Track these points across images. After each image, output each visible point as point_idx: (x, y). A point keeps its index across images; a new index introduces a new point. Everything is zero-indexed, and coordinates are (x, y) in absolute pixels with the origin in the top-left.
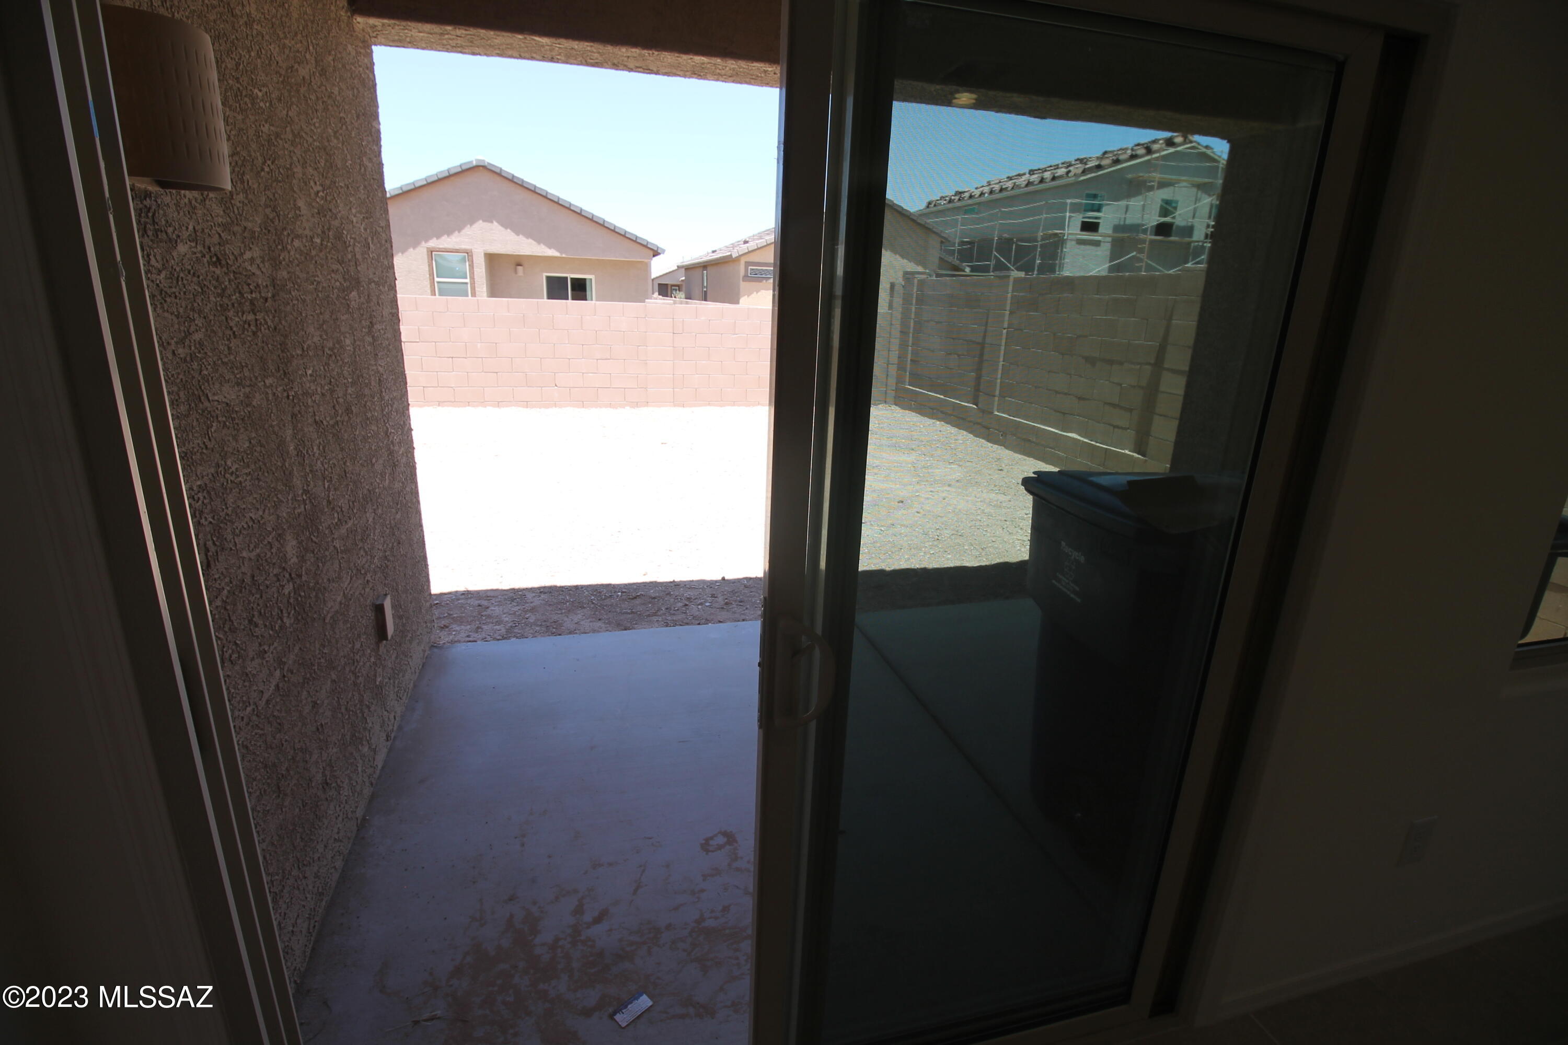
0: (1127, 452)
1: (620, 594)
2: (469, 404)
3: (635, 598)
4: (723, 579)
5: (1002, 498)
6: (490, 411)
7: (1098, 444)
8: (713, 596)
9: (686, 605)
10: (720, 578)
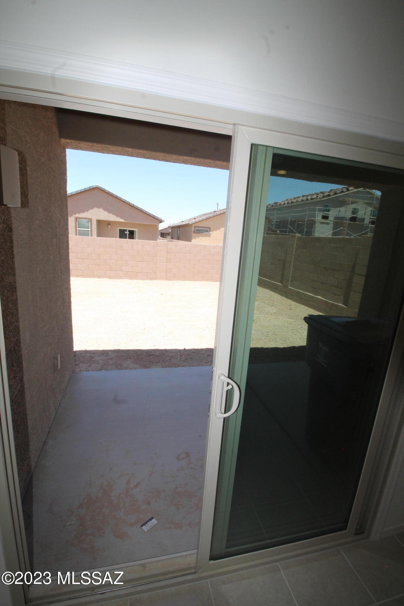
0: (340, 304)
1: (145, 353)
2: (88, 277)
3: (150, 355)
4: (185, 349)
5: (291, 320)
6: (96, 280)
7: (329, 301)
8: (181, 356)
9: (170, 359)
10: (183, 349)
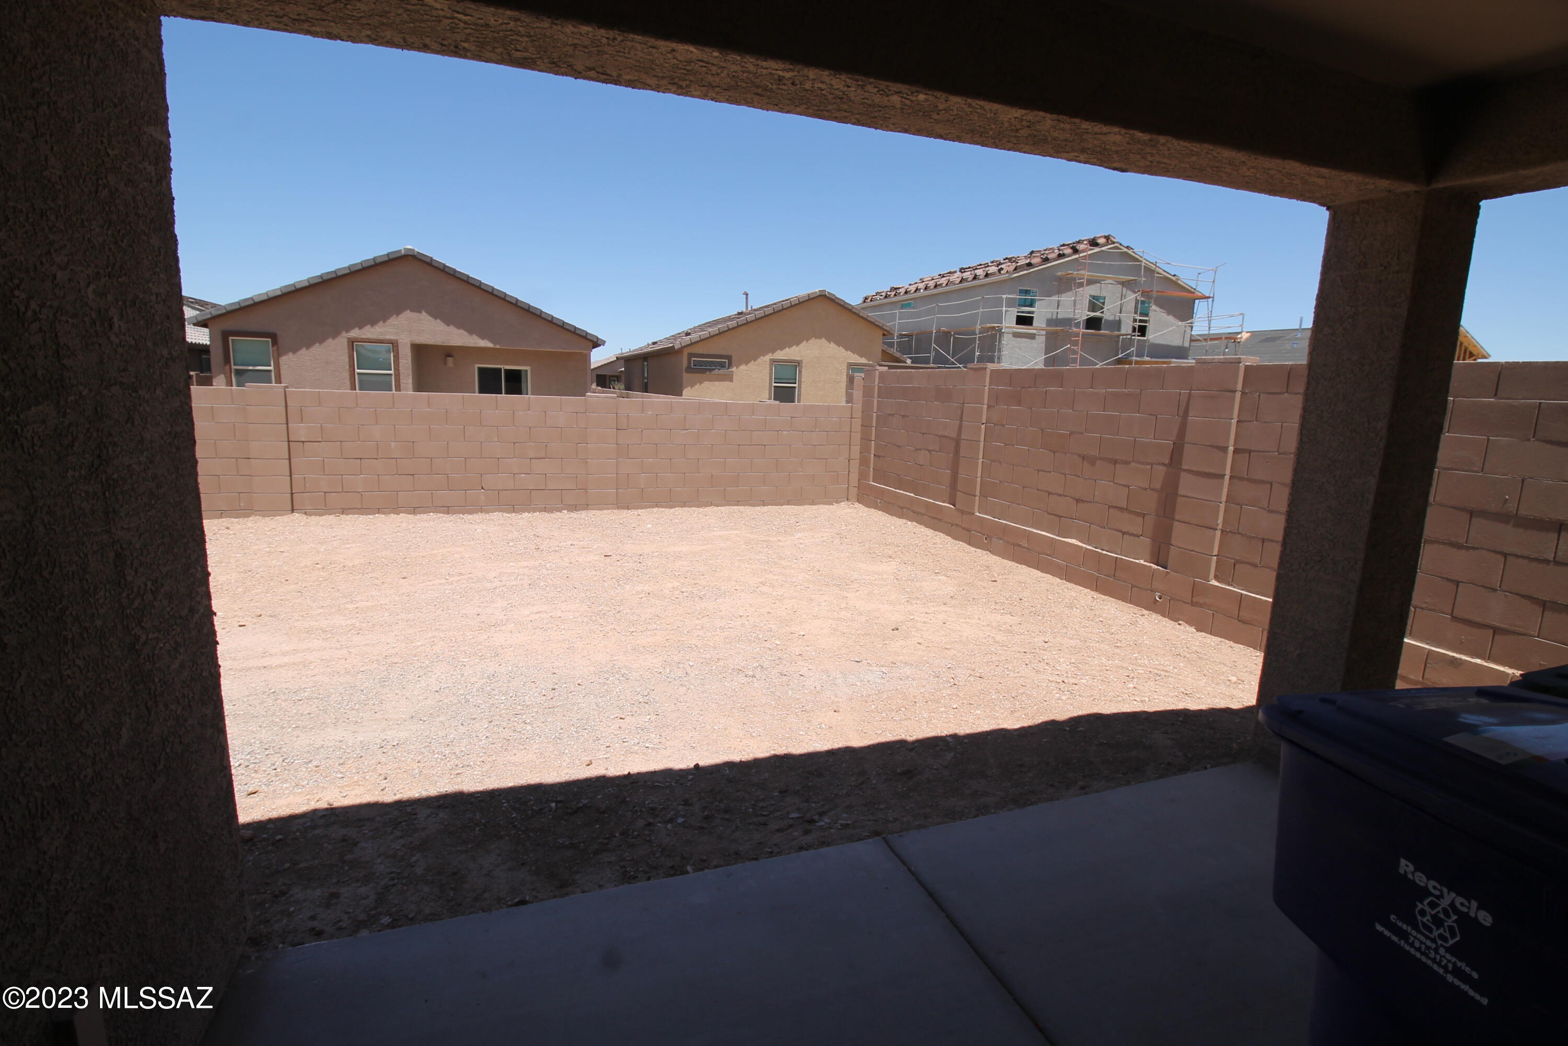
0: (1142, 562)
1: (553, 805)
2: (379, 511)
3: (576, 812)
4: (697, 766)
6: (404, 520)
7: (1104, 552)
8: (686, 803)
9: (649, 824)
10: (692, 765)
